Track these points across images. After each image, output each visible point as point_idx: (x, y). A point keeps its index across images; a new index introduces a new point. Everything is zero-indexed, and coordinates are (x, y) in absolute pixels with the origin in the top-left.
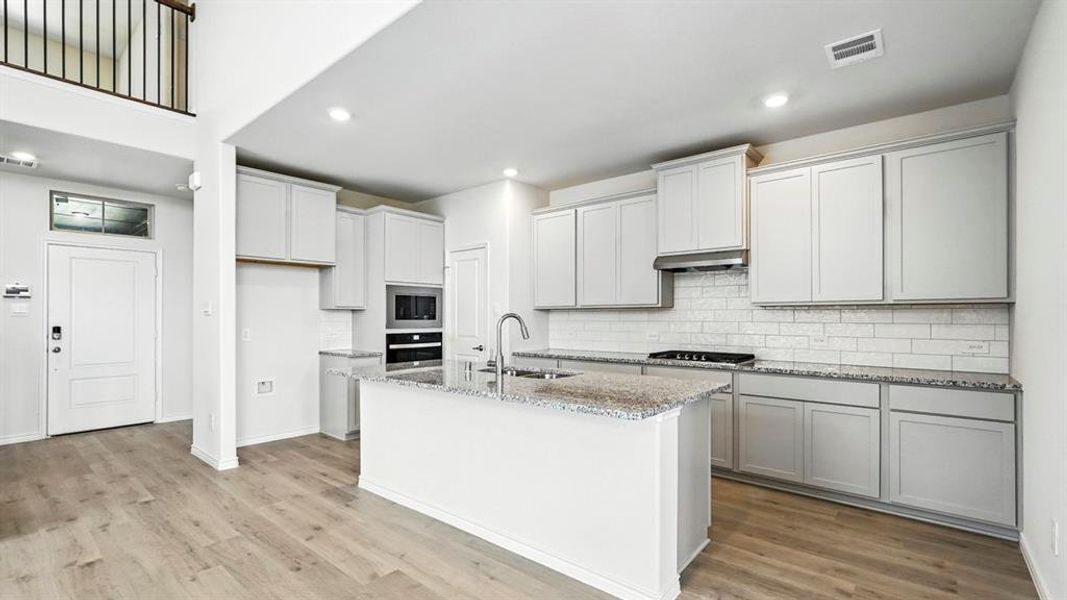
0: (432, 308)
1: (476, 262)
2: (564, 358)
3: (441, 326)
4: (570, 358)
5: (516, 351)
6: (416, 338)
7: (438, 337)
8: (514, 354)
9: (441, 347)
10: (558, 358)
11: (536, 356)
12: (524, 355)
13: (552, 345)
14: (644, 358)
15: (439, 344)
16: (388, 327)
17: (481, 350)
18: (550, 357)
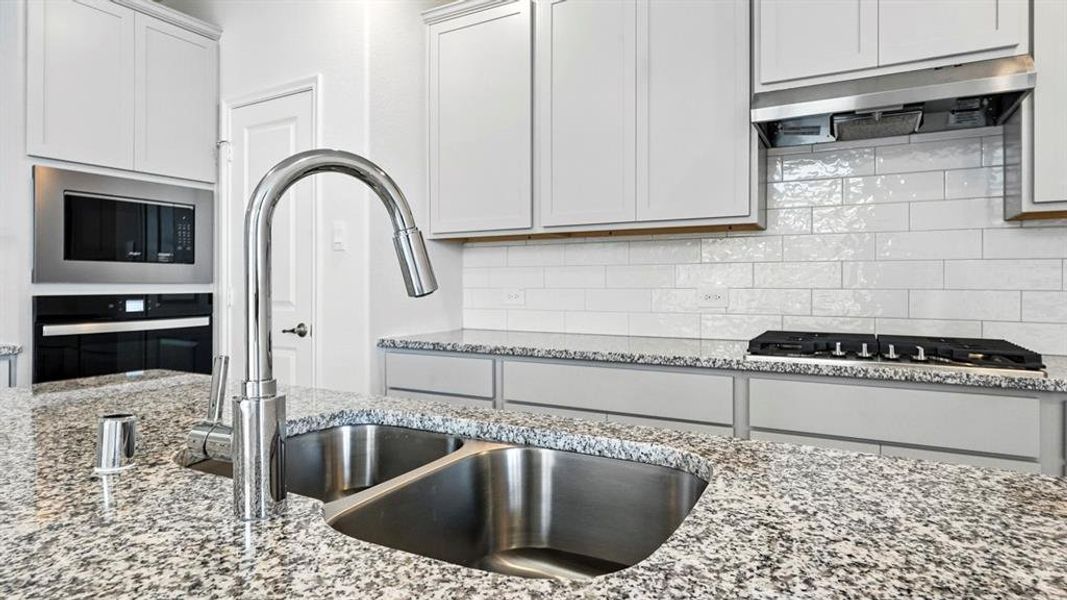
0: (183, 233)
1: (292, 127)
2: (512, 354)
3: (210, 280)
4: (527, 355)
5: (387, 337)
6: (134, 306)
7: (203, 304)
8: (382, 344)
9: (209, 329)
10: (493, 352)
11: (437, 348)
12: (406, 347)
13: (470, 321)
14: (738, 353)
15: (204, 321)
16: (38, 277)
17: (302, 334)
18: (473, 351)
